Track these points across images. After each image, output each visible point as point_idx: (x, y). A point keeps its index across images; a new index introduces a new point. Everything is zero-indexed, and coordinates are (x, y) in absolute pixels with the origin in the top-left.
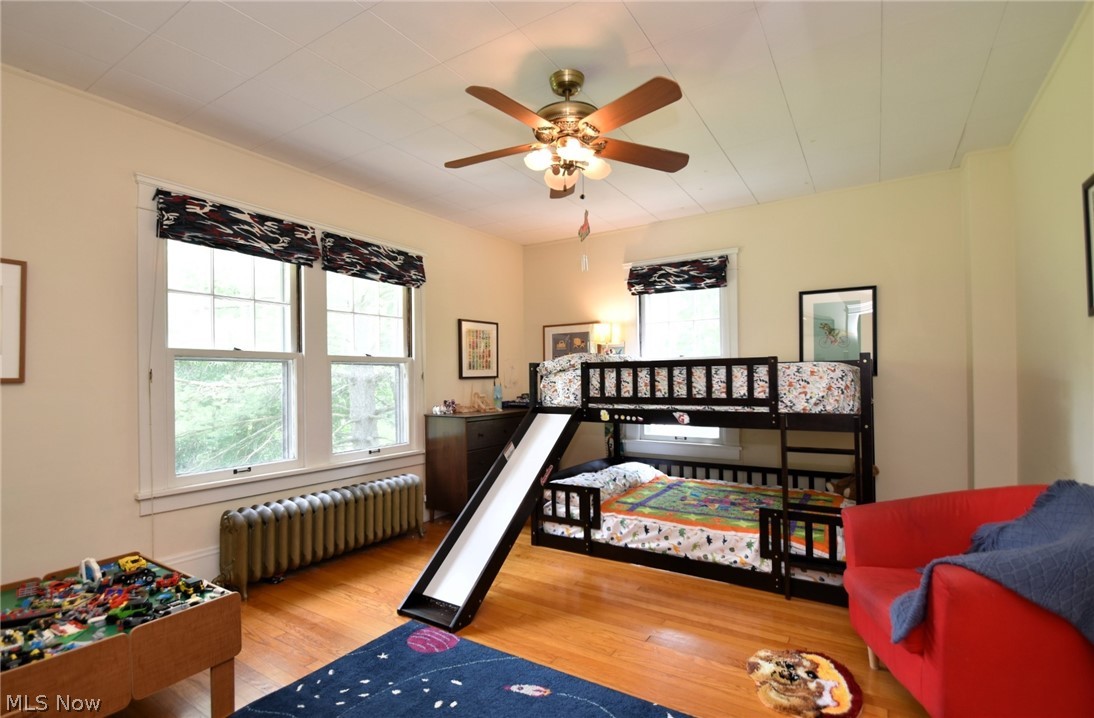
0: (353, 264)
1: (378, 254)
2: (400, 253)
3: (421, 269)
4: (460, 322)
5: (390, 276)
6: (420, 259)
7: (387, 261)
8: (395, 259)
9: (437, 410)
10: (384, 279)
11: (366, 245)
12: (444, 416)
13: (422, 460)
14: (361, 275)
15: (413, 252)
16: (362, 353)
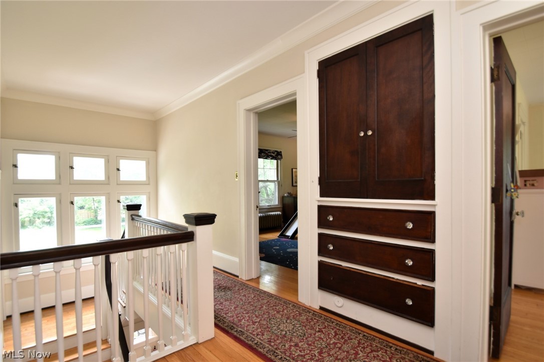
0: (264, 156)
1: (270, 152)
2: (276, 151)
3: (281, 155)
4: (292, 169)
5: (273, 158)
6: (281, 152)
7: (272, 154)
8: (274, 153)
9: (286, 195)
10: (271, 159)
11: (267, 150)
12: (287, 197)
13: (281, 209)
14: (266, 158)
15: (279, 150)
16: (266, 180)
